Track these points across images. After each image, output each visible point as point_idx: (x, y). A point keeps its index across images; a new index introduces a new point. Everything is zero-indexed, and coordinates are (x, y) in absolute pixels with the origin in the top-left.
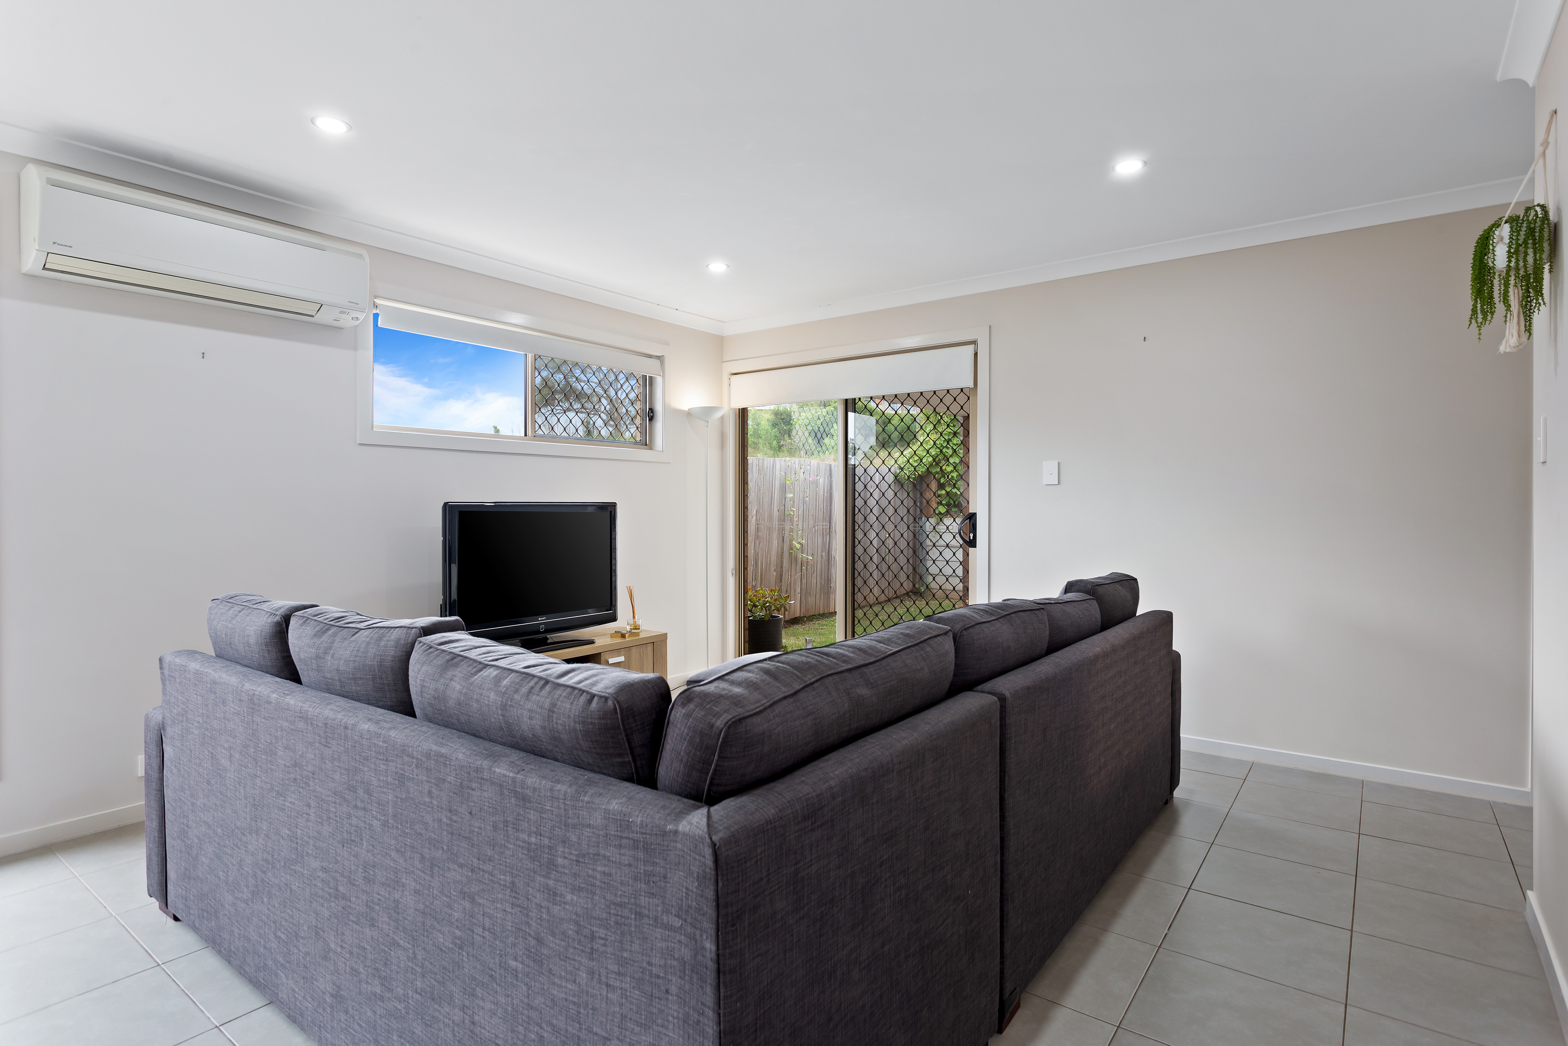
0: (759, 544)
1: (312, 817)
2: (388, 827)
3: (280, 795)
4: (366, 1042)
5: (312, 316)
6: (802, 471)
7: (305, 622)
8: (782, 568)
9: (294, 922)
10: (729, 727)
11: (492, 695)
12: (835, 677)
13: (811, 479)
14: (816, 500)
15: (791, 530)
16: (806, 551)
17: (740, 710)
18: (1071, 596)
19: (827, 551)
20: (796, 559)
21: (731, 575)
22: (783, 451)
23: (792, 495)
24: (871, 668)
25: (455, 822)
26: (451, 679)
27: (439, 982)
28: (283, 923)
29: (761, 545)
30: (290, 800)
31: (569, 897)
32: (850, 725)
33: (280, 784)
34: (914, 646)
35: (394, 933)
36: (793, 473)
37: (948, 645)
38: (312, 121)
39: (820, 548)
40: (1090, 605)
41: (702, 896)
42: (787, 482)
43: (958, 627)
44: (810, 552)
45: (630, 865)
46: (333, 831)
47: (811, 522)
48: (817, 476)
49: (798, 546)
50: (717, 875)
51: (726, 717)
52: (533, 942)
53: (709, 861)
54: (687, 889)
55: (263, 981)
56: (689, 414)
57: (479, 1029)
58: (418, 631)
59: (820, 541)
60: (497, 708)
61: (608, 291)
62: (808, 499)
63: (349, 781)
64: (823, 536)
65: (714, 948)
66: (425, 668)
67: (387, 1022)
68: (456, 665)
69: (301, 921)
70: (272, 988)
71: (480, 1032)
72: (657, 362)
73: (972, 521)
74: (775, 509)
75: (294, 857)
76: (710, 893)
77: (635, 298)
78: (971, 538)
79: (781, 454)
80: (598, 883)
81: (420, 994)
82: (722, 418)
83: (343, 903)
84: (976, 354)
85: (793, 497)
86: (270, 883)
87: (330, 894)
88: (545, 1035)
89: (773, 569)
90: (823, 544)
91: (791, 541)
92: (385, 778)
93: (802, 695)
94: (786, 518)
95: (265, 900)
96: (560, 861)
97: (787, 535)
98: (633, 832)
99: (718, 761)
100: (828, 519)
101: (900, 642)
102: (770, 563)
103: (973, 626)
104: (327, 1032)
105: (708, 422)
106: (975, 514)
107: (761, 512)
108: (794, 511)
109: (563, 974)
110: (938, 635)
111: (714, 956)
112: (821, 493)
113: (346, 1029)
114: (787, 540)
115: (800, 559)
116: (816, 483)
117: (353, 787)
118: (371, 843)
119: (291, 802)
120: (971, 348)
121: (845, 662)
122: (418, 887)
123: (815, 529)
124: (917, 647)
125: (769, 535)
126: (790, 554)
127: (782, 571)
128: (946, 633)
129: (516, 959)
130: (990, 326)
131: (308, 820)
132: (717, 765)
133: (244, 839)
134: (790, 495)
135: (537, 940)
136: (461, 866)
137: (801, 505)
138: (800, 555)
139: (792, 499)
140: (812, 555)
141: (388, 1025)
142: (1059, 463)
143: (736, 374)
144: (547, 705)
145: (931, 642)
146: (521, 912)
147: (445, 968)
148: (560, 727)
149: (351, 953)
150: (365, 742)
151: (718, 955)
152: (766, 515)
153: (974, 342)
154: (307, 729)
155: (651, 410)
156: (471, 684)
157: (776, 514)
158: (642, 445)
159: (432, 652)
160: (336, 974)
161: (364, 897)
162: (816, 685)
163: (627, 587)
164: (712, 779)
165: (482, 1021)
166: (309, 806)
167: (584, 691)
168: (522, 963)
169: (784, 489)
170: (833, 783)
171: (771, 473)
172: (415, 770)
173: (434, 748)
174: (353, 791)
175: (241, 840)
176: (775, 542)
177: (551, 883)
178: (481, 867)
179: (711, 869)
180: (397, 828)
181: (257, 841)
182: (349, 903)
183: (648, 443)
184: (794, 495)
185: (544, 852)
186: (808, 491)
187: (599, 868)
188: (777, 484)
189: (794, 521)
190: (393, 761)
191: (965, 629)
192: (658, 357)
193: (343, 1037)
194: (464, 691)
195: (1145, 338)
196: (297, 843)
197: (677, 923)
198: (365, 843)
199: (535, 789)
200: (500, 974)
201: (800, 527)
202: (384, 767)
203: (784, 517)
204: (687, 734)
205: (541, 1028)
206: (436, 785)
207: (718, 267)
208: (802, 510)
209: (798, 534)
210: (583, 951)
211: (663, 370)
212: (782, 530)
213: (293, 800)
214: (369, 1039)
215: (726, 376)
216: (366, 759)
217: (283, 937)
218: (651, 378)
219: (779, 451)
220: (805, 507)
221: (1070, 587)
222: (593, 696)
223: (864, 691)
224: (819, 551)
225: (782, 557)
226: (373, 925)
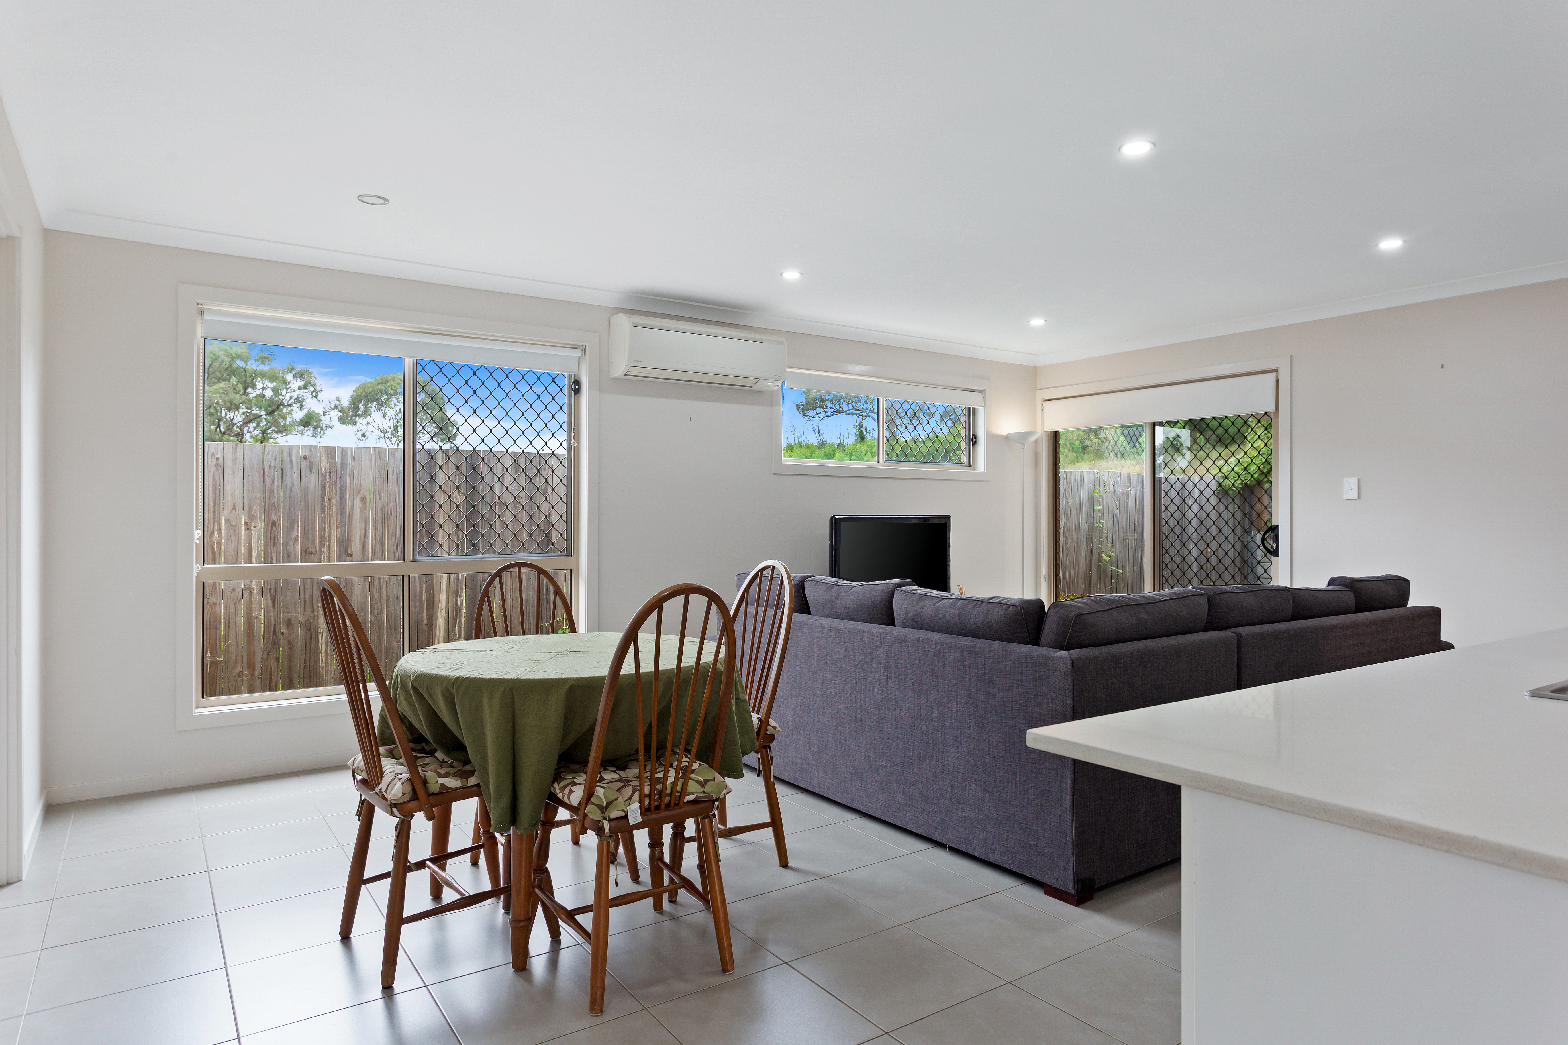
0: (1067, 556)
1: (839, 681)
2: (892, 679)
3: (815, 673)
4: (875, 792)
5: (751, 387)
6: (1112, 483)
7: (816, 583)
8: (1090, 580)
9: (824, 740)
10: (1076, 617)
11: (952, 610)
12: (1129, 607)
13: (1121, 491)
14: (1127, 512)
15: (1100, 543)
16: (1116, 565)
17: (1080, 611)
18: (1330, 588)
19: (1139, 565)
20: (1105, 571)
21: (1044, 580)
22: (1088, 453)
23: (1101, 508)
24: (1150, 606)
25: (935, 670)
26: (924, 606)
27: (923, 750)
28: (815, 743)
29: (1068, 557)
30: (822, 675)
31: (1000, 695)
32: (1137, 631)
33: (815, 667)
34: (1178, 598)
35: (895, 732)
36: (1102, 485)
37: (1204, 602)
38: (781, 275)
39: (1131, 561)
40: (1344, 594)
41: (1066, 682)
42: (1096, 494)
43: (1211, 593)
44: (1120, 565)
45: (1031, 675)
46: (854, 687)
47: (1122, 534)
48: (1128, 487)
49: (1107, 559)
50: (1073, 672)
51: (1074, 613)
52: (979, 719)
53: (1070, 667)
54: (1059, 680)
55: (799, 778)
56: (1007, 438)
57: (948, 767)
58: (894, 585)
59: (1131, 554)
60: (955, 616)
61: (942, 341)
62: (1118, 511)
63: (865, 659)
64: (1135, 549)
65: (1071, 703)
66: (906, 602)
67: (890, 778)
68: (925, 599)
69: (829, 739)
70: (807, 780)
71: (949, 769)
72: (980, 395)
73: (1275, 532)
74: (1083, 522)
75: (824, 705)
76: (1070, 680)
77: (963, 344)
78: (1275, 548)
79: (1086, 457)
80: (1015, 685)
81: (911, 759)
82: (1036, 441)
83: (860, 723)
84: (1278, 381)
85: (1103, 509)
86: (806, 722)
87: (851, 721)
88: (986, 760)
89: (1081, 581)
90: (1135, 558)
91: (1100, 553)
92: (890, 655)
93: (1110, 612)
94: (1095, 530)
95: (802, 732)
96: (995, 679)
97: (1095, 547)
98: (1033, 660)
99: (1071, 632)
100: (1140, 531)
101: (1169, 596)
102: (1078, 575)
103: (1223, 593)
104: (847, 794)
105: (1024, 445)
106: (1277, 527)
107: (1068, 524)
108: (1103, 523)
109: (996, 730)
110: (1196, 595)
111: (1071, 706)
112: (1133, 504)
113: (861, 789)
114: (1095, 553)
115: (1110, 572)
116: (1127, 495)
117: (868, 662)
118: (880, 689)
119: (823, 676)
120: (1273, 376)
121: (1134, 601)
122: (911, 706)
123: (1126, 543)
124: (1180, 600)
125: (1077, 547)
126: (1099, 566)
127: (1090, 584)
128: (1202, 595)
129: (970, 729)
130: (1291, 356)
131: (836, 684)
132: (1070, 634)
133: (786, 701)
134: (1099, 508)
135: (982, 718)
136: (938, 691)
137: (1111, 517)
138: (1110, 568)
139: (1101, 511)
140: (1123, 567)
141: (890, 780)
142: (1359, 480)
143: (1049, 400)
144: (985, 611)
145: (1190, 598)
146: (973, 706)
147: (927, 743)
148: (993, 621)
149: (865, 748)
150: (876, 638)
151: (1073, 706)
152: (1074, 528)
153: (1276, 371)
154: (836, 636)
155: (975, 436)
156: (938, 607)
157: (1084, 525)
158: (966, 466)
159: (908, 594)
160: (854, 762)
161: (875, 718)
162: (1118, 609)
163: (958, 586)
164: (1068, 641)
165: (950, 763)
166: (837, 676)
167: (1004, 604)
168: (973, 730)
169: (1092, 501)
170: (1126, 651)
171: (1079, 486)
172: (910, 648)
173: (921, 636)
174: (868, 664)
175: (783, 703)
176: (1083, 555)
177: (990, 690)
178: (950, 689)
179: (1070, 669)
180: (898, 679)
181: (797, 701)
182: (864, 723)
183: (971, 465)
184: (1103, 507)
185: (986, 677)
186: (1118, 503)
187: (1016, 679)
188: (1085, 496)
189: (1103, 533)
190: (896, 645)
191: (1217, 594)
192: (981, 391)
193: (859, 794)
194: (934, 610)
195: (1442, 365)
196: (827, 698)
197: (1054, 695)
198: (876, 690)
199: (981, 648)
200: (961, 738)
201: (1110, 540)
202: (890, 649)
203: (1092, 529)
204: (1056, 621)
205: (984, 758)
206: (923, 654)
207: (1037, 322)
208: (1111, 522)
209: (1107, 547)
210: (1007, 717)
211: (985, 401)
212: (1090, 541)
213: (824, 675)
214: (877, 790)
215: (1039, 402)
216: (877, 646)
217: (815, 750)
218: (974, 409)
219: (1084, 453)
220: (1115, 519)
221: (1332, 582)
222: (1010, 605)
223: (1145, 616)
224: (1131, 565)
225: (1091, 570)
226: (881, 731)
